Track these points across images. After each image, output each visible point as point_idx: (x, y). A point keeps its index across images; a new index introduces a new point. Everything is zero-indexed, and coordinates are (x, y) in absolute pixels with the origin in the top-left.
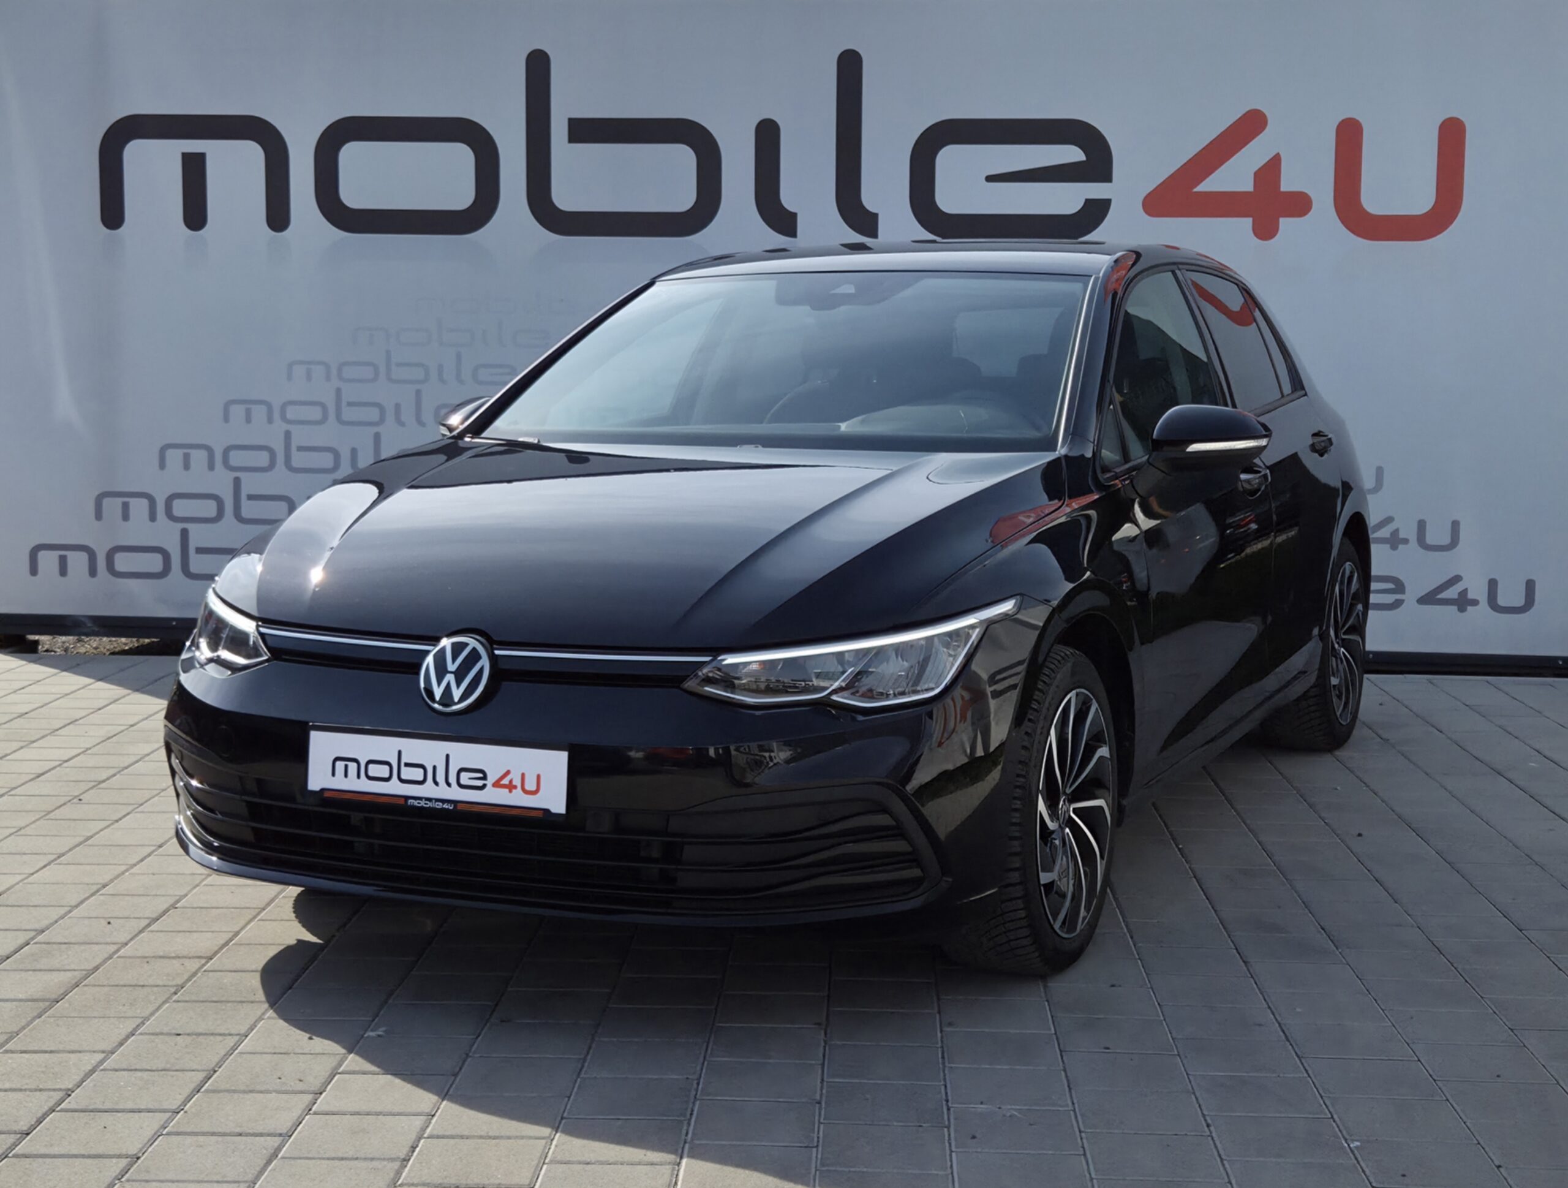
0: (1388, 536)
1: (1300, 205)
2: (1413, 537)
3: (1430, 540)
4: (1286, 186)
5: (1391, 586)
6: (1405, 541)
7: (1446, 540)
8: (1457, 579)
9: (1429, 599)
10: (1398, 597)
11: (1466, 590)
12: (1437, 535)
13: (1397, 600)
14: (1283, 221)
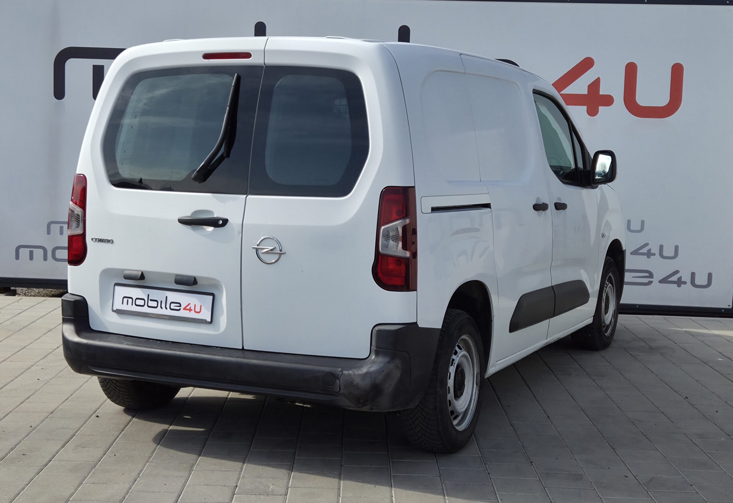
0: (646, 252)
1: (608, 101)
2: (657, 253)
3: (665, 254)
4: (603, 91)
5: (647, 275)
6: (654, 254)
7: (672, 254)
8: (677, 272)
9: (664, 281)
10: (651, 280)
11: (681, 277)
12: (669, 251)
13: (649, 281)
14: (600, 108)
